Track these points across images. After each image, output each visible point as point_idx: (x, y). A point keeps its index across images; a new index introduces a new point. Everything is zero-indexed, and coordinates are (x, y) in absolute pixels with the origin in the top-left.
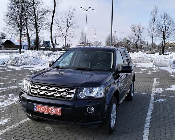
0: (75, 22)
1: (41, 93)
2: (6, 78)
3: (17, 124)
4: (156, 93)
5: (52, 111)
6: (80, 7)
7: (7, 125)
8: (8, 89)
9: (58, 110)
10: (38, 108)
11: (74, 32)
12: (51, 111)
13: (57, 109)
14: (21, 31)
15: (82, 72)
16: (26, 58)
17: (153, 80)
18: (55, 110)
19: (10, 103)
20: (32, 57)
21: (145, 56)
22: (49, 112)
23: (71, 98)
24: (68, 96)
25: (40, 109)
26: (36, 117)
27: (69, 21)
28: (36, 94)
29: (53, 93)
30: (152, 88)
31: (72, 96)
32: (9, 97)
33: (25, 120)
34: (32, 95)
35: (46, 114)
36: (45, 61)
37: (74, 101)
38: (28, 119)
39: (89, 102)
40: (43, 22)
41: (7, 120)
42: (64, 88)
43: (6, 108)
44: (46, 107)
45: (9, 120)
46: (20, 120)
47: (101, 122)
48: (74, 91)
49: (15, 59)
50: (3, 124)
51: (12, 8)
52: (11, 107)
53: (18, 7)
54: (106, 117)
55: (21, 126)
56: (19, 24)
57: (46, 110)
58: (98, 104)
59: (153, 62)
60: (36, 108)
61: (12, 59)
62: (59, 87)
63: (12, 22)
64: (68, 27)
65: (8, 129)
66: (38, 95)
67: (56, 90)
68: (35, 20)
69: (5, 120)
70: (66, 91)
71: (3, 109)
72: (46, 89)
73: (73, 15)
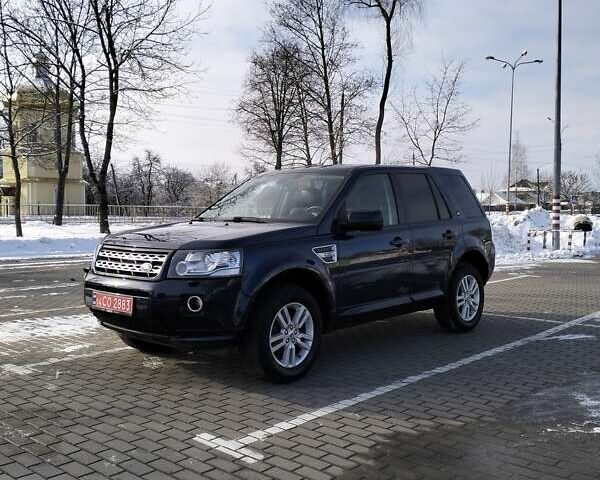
3: (96, 353)
6: (488, 58)
7: (72, 354)
9: (128, 301)
10: (98, 300)
11: (459, 146)
12: (117, 305)
14: (279, 151)
15: (227, 225)
18: (124, 302)
22: (114, 307)
23: (156, 274)
24: (151, 271)
25: (102, 301)
27: (442, 108)
29: (127, 266)
31: (158, 271)
33: (118, 349)
34: (97, 272)
35: (109, 311)
37: (159, 281)
39: (190, 284)
40: (354, 121)
41: (84, 346)
42: (148, 253)
44: (110, 297)
45: (88, 347)
47: (231, 338)
48: (164, 259)
50: (69, 351)
53: (271, 82)
55: (100, 356)
56: (273, 132)
57: (109, 303)
60: (95, 299)
62: (140, 252)
64: (438, 129)
66: (107, 272)
67: (134, 258)
69: (80, 346)
70: (151, 259)
72: (120, 257)
73: (458, 88)
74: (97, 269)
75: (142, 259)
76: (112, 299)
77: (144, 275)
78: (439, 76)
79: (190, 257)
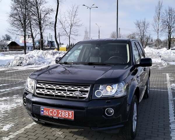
0: (78, 21)
1: (48, 93)
2: (11, 78)
3: (23, 130)
4: (172, 89)
5: (63, 114)
6: (83, 5)
7: (10, 132)
8: (12, 90)
9: (70, 113)
10: (45, 111)
11: (77, 31)
12: (61, 115)
13: (68, 112)
14: (25, 31)
15: (94, 67)
16: (31, 58)
17: (166, 75)
18: (67, 113)
19: (14, 105)
20: (37, 57)
21: (152, 51)
22: (59, 115)
23: (85, 98)
24: (81, 96)
25: (48, 112)
26: (43, 121)
28: (42, 94)
29: (62, 92)
30: (166, 84)
31: (87, 96)
32: (13, 99)
33: (31, 125)
34: (38, 95)
35: (55, 118)
36: (50, 60)
37: (89, 101)
38: (35, 123)
39: (108, 102)
40: (47, 22)
41: (11, 125)
42: (76, 86)
43: (10, 111)
44: (55, 110)
45: (13, 125)
46: (25, 124)
47: (123, 126)
48: (88, 89)
49: (20, 59)
50: (6, 130)
51: (15, 9)
52: (15, 109)
53: (21, 7)
54: (127, 120)
55: (26, 132)
56: (22, 24)
57: (55, 113)
58: (118, 104)
59: (161, 57)
60: (43, 111)
61: (17, 59)
62: (70, 85)
63: (16, 22)
64: (72, 25)
65: (11, 137)
66: (45, 95)
67: (66, 88)
68: (39, 20)
69: (8, 125)
70: (79, 89)
71: (6, 112)
72: (55, 87)
73: (77, 14)
74: (37, 93)
75: (72, 89)
76: (58, 111)
77: (76, 97)
78: (71, 9)
79: (101, 87)
